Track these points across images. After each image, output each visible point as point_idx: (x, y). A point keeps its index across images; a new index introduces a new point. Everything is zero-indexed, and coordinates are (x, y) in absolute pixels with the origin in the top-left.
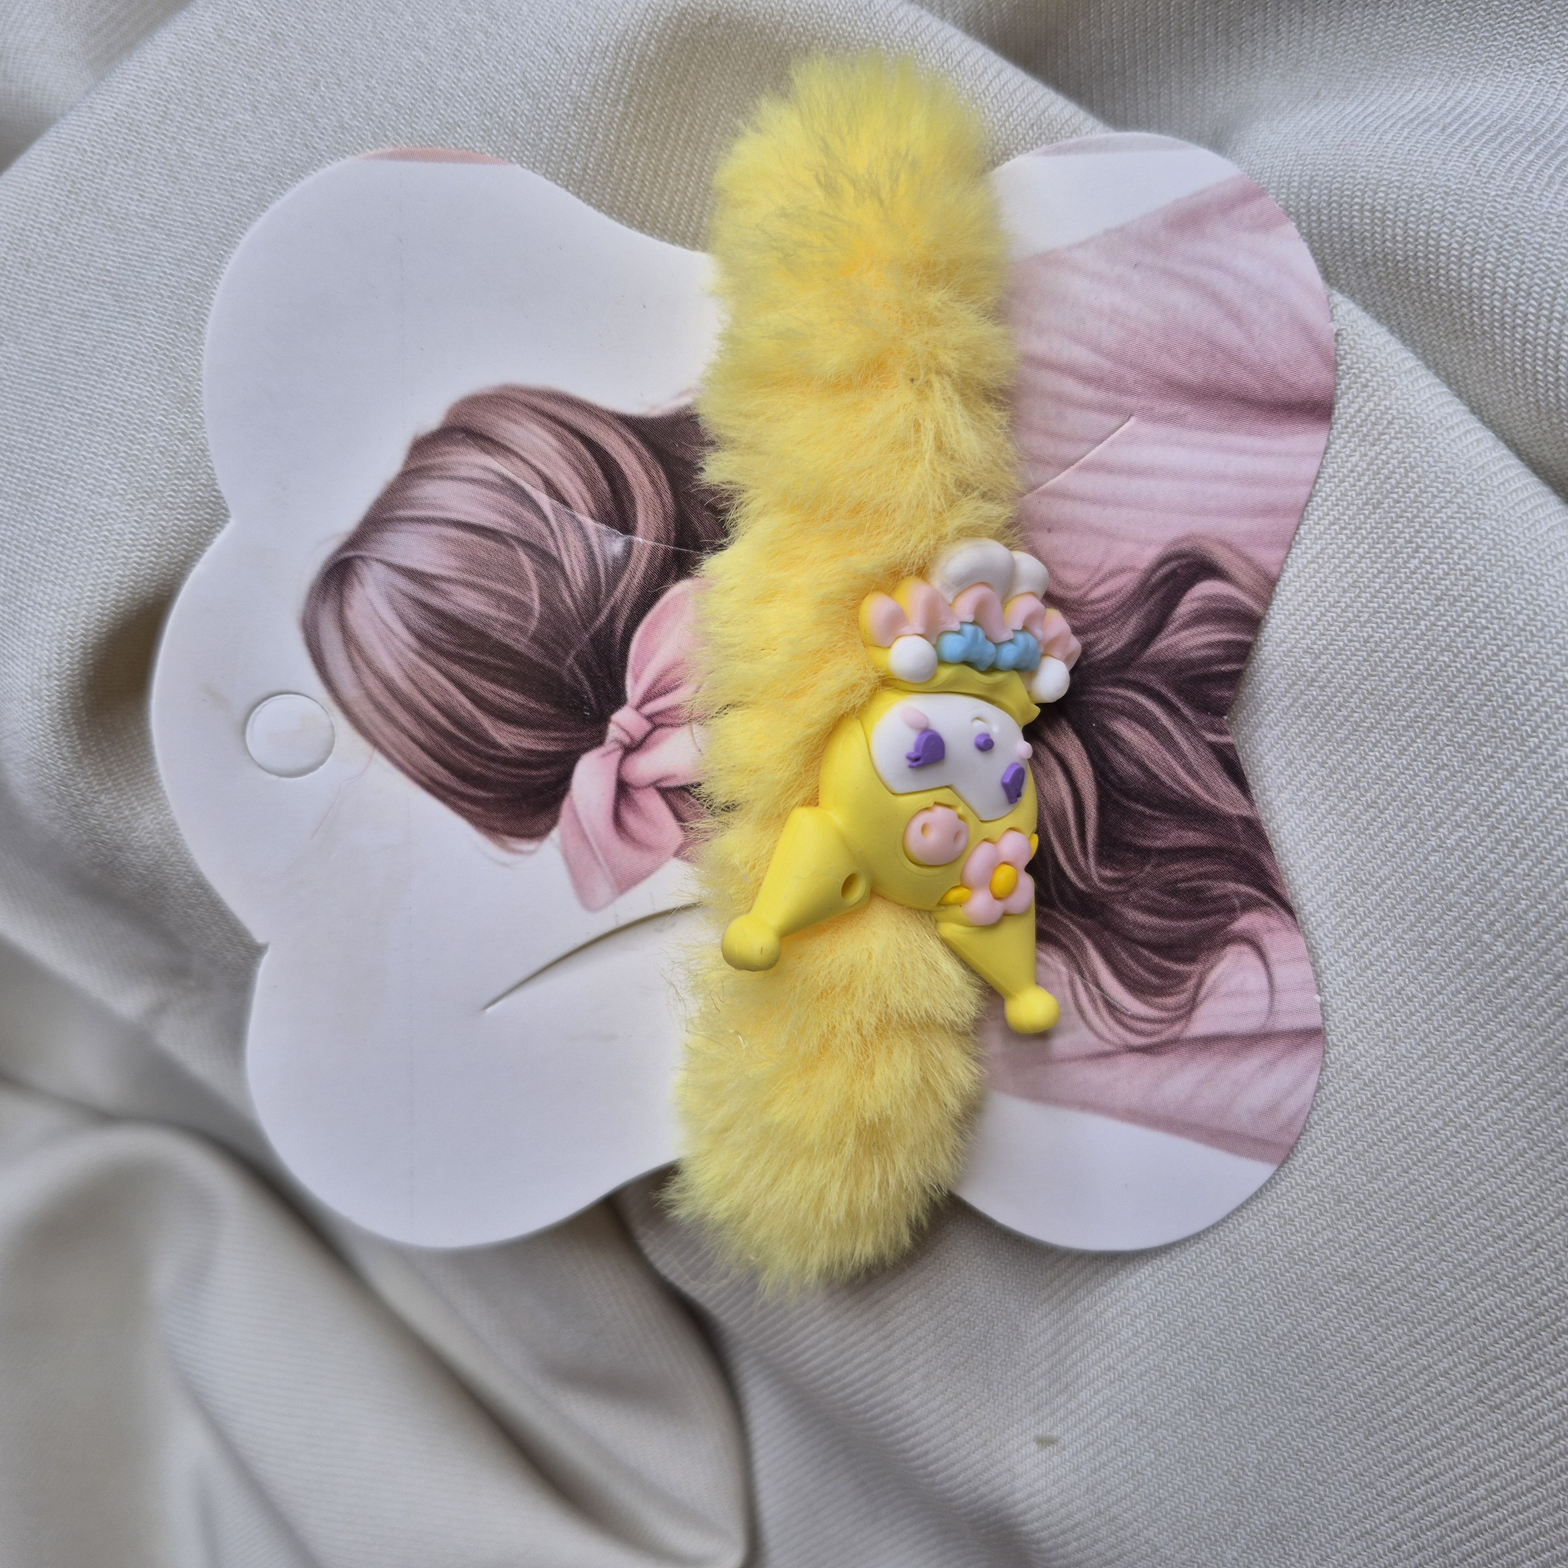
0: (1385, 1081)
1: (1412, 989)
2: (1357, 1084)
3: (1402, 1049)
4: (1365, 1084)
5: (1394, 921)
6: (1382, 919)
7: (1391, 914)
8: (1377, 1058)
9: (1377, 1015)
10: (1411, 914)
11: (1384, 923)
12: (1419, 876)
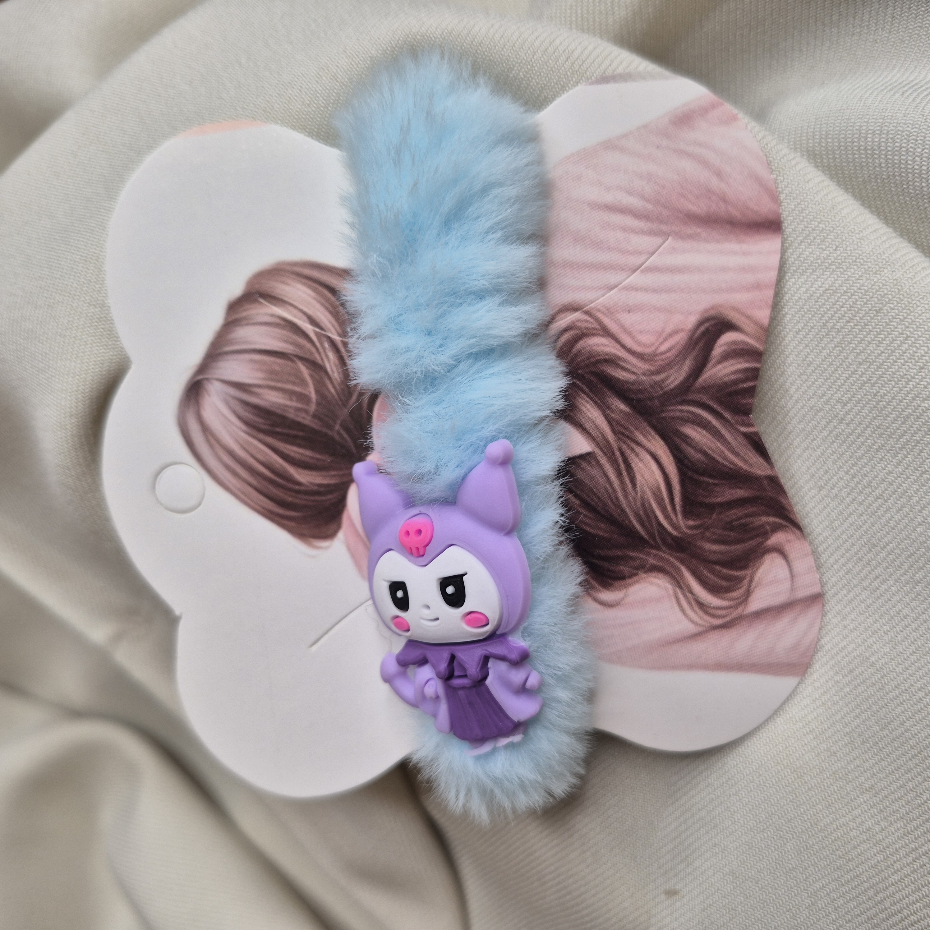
0: (889, 668)
1: (906, 611)
2: (872, 670)
3: (900, 648)
4: (877, 670)
5: (894, 569)
6: (887, 568)
7: (893, 565)
8: (885, 654)
9: (885, 627)
10: (905, 564)
11: (888, 570)
12: (910, 540)
